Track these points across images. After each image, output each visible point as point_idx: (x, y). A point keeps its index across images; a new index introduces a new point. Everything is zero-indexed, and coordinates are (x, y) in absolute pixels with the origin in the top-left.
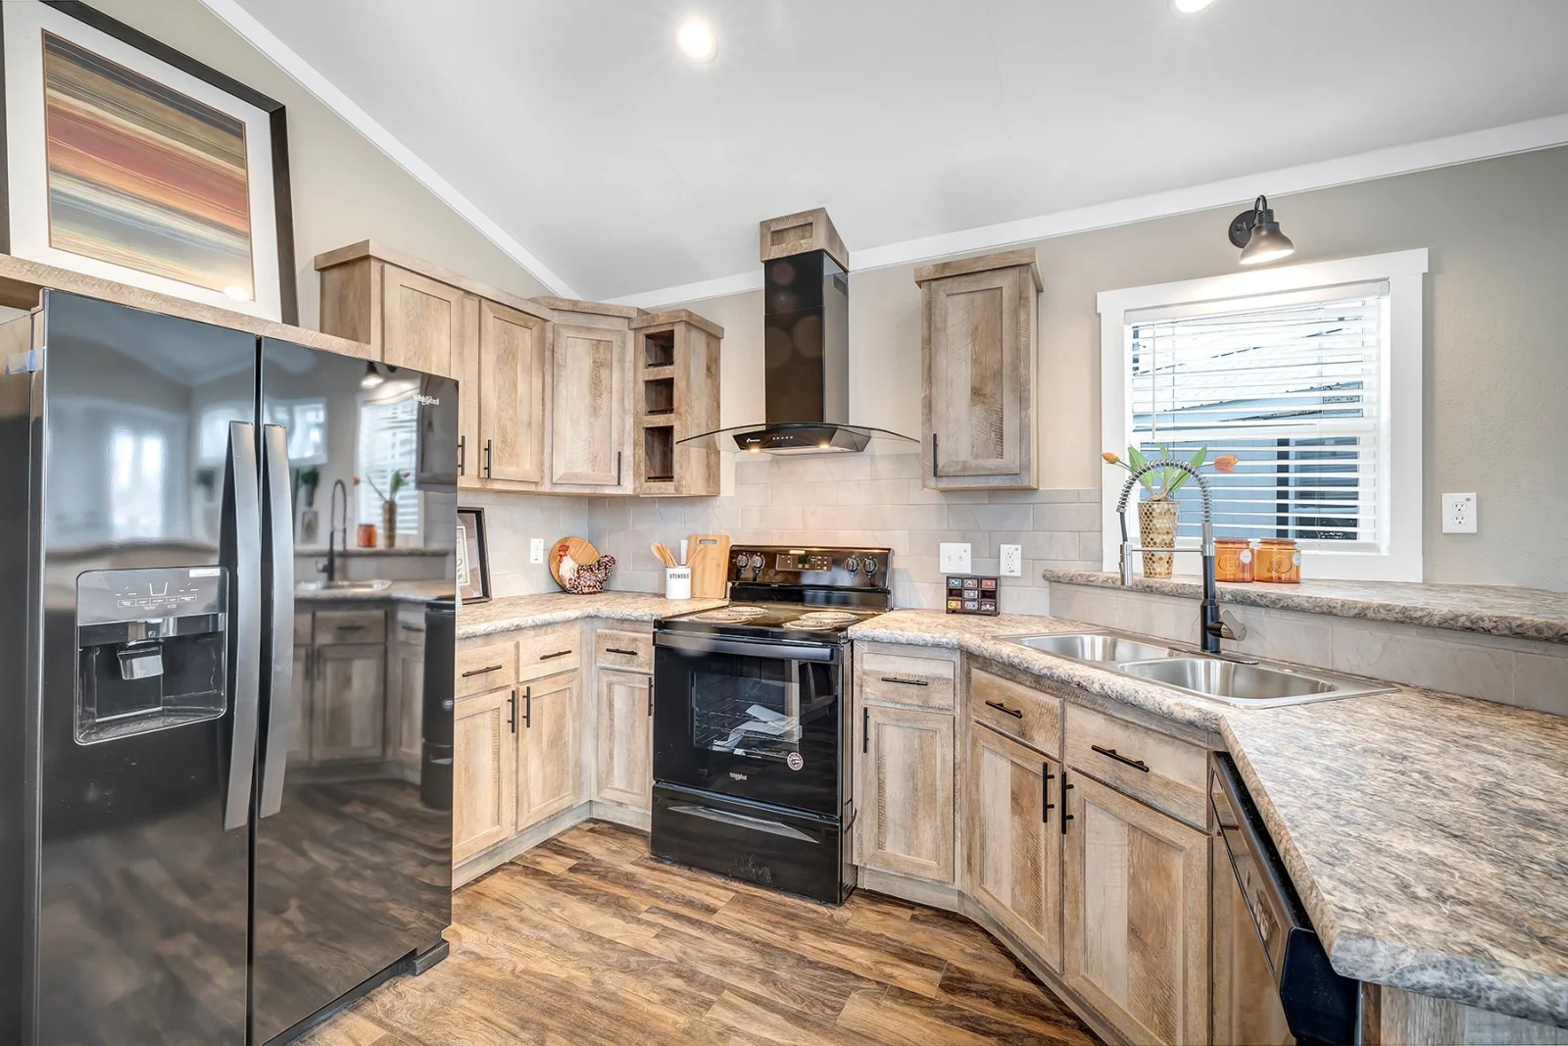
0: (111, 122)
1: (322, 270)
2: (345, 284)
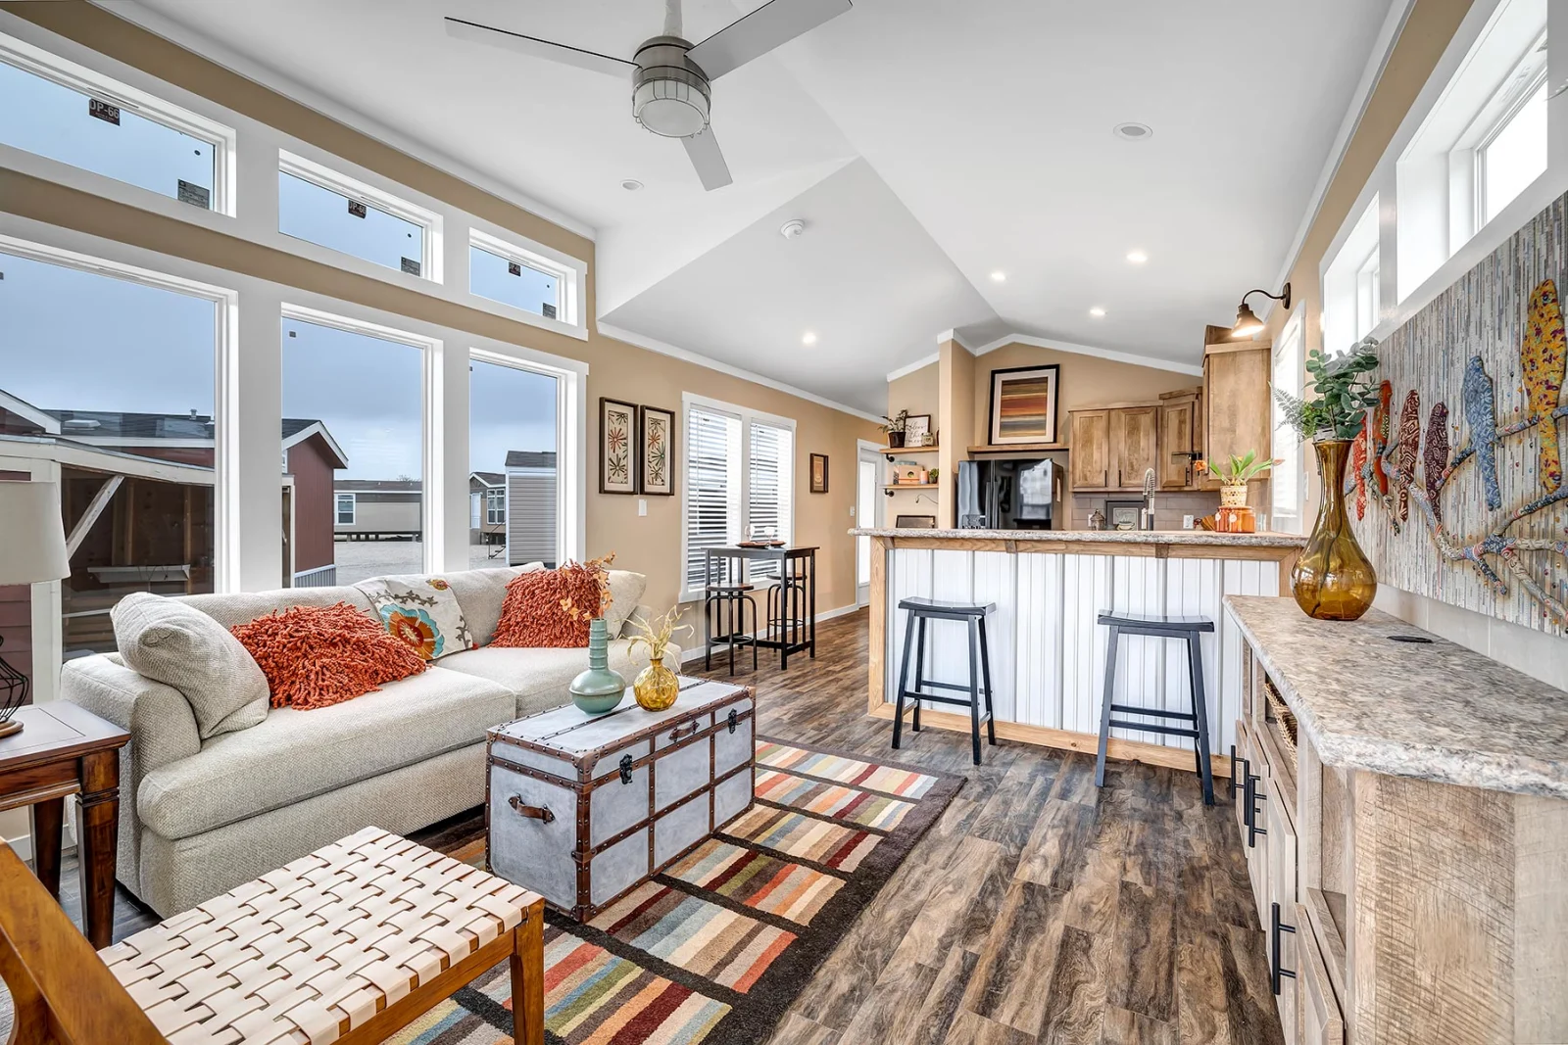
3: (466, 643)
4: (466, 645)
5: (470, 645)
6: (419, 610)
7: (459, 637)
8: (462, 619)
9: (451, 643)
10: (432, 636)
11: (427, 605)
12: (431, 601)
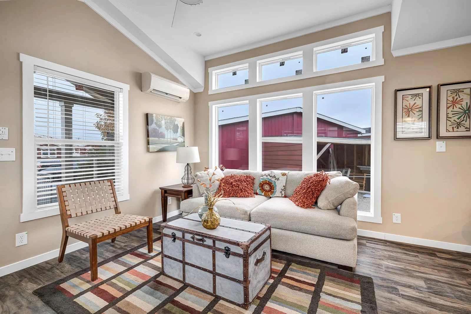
3: (282, 194)
4: (282, 195)
5: (283, 196)
6: (274, 181)
7: (281, 192)
8: (284, 186)
9: (278, 193)
10: (274, 190)
11: (277, 180)
12: (278, 179)
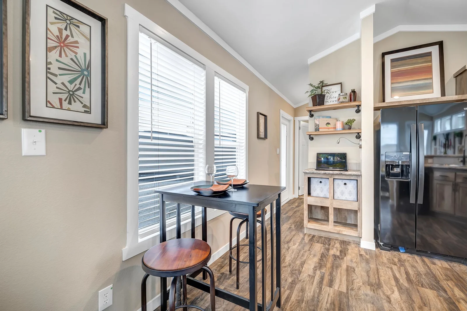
0: (401, 69)
1: (456, 77)
2: (461, 79)
